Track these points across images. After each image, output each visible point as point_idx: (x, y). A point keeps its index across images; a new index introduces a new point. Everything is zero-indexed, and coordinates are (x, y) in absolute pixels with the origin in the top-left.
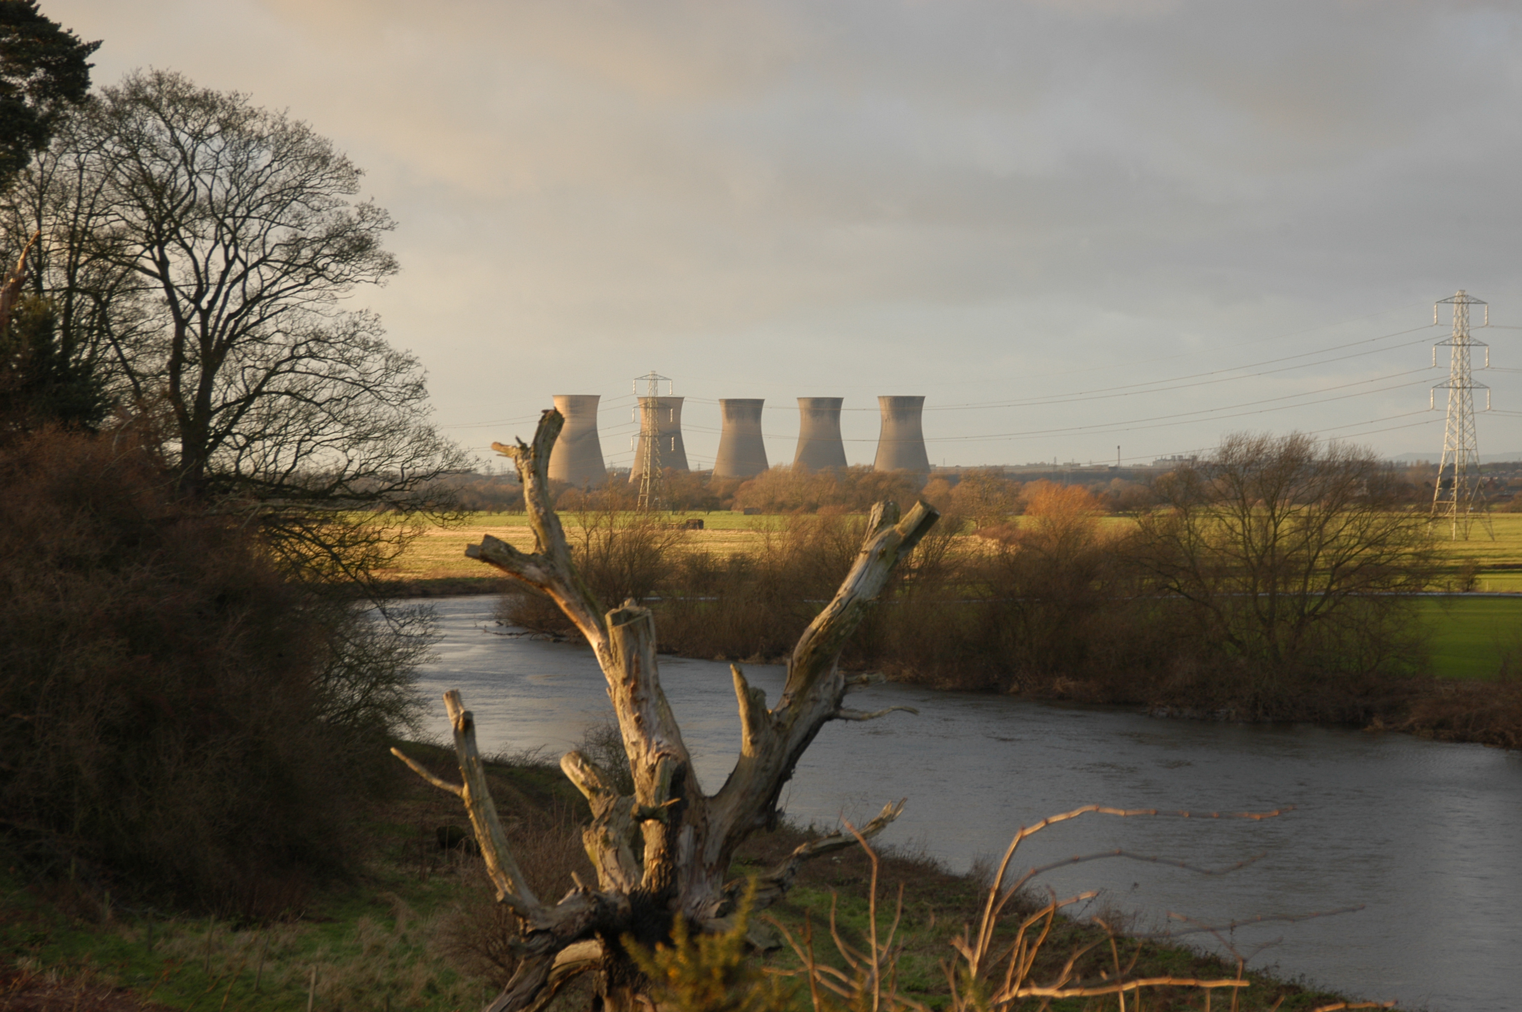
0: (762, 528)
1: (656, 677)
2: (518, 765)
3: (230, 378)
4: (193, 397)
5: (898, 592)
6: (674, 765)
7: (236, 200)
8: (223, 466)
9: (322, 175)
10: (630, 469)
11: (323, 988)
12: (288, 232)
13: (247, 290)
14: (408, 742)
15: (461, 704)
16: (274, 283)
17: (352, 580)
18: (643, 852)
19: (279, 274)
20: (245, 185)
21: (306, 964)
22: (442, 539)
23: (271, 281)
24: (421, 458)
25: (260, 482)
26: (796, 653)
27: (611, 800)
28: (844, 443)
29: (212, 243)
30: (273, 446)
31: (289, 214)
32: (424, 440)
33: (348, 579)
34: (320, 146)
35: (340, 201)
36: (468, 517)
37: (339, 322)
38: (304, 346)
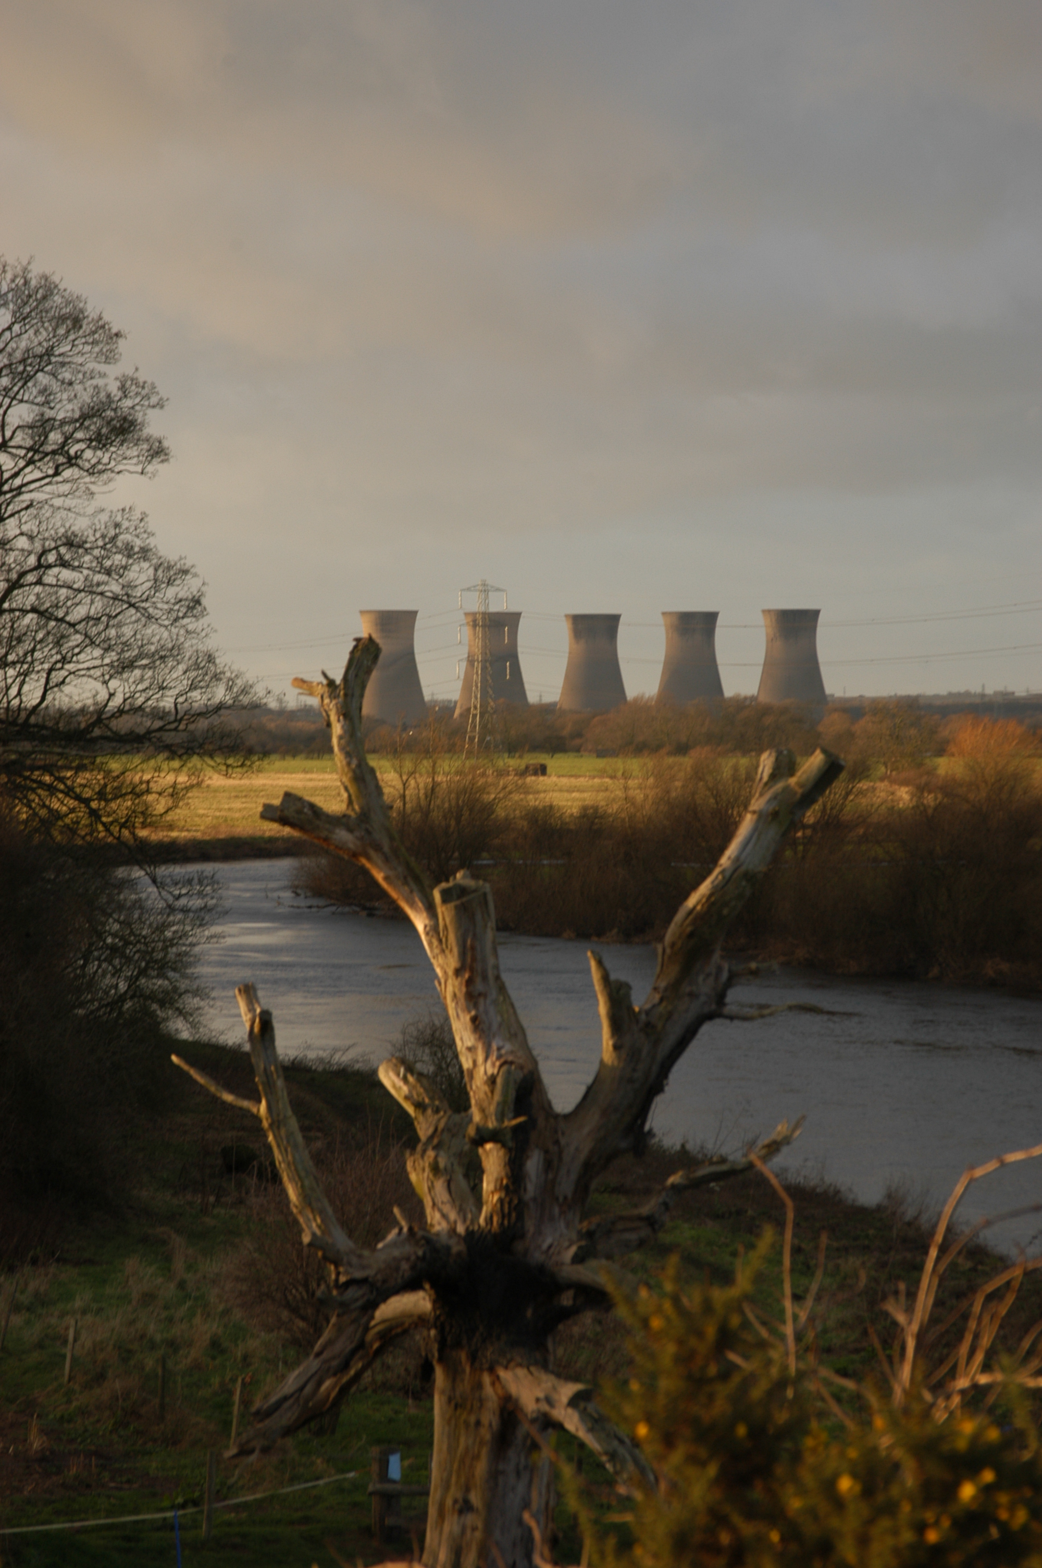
0: (620, 774)
1: (496, 967)
2: (320, 1069)
5: (789, 854)
6: (519, 1075)
9: (74, 341)
10: (456, 703)
11: (83, 1346)
12: (33, 411)
14: (185, 1042)
15: (258, 1001)
16: (16, 475)
17: (115, 841)
18: (481, 1181)
19: (22, 463)
21: (62, 1315)
22: (224, 789)
23: (13, 472)
24: (199, 691)
26: (668, 937)
27: (442, 1117)
28: (719, 668)
30: (17, 677)
31: (34, 388)
32: (202, 668)
33: (110, 839)
34: (71, 305)
35: (96, 372)
36: (257, 763)
37: (97, 523)
38: (54, 552)
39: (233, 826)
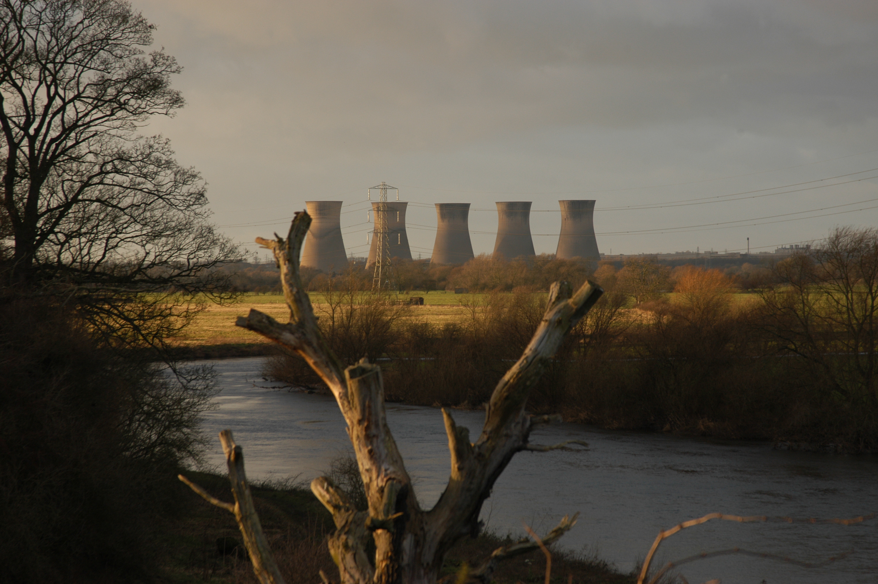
0: (469, 304)
1: (384, 419)
2: (280, 489)
3: (53, 188)
4: (23, 204)
5: (575, 353)
6: (399, 487)
7: (56, 49)
8: (48, 257)
9: (123, 30)
10: (366, 259)
12: (97, 75)
13: (65, 120)
14: (194, 473)
15: (233, 441)
16: (86, 115)
17: (150, 346)
18: (375, 555)
19: (90, 107)
20: (62, 37)
22: (220, 314)
23: (84, 113)
24: (203, 251)
25: (76, 270)
26: (492, 400)
27: (351, 514)
28: (533, 238)
29: (37, 83)
30: (87, 242)
31: (98, 60)
32: (205, 237)
33: (146, 345)
34: (121, 8)
35: (137, 50)
36: (240, 297)
37: (138, 145)
38: (111, 163)
39: (225, 337)
